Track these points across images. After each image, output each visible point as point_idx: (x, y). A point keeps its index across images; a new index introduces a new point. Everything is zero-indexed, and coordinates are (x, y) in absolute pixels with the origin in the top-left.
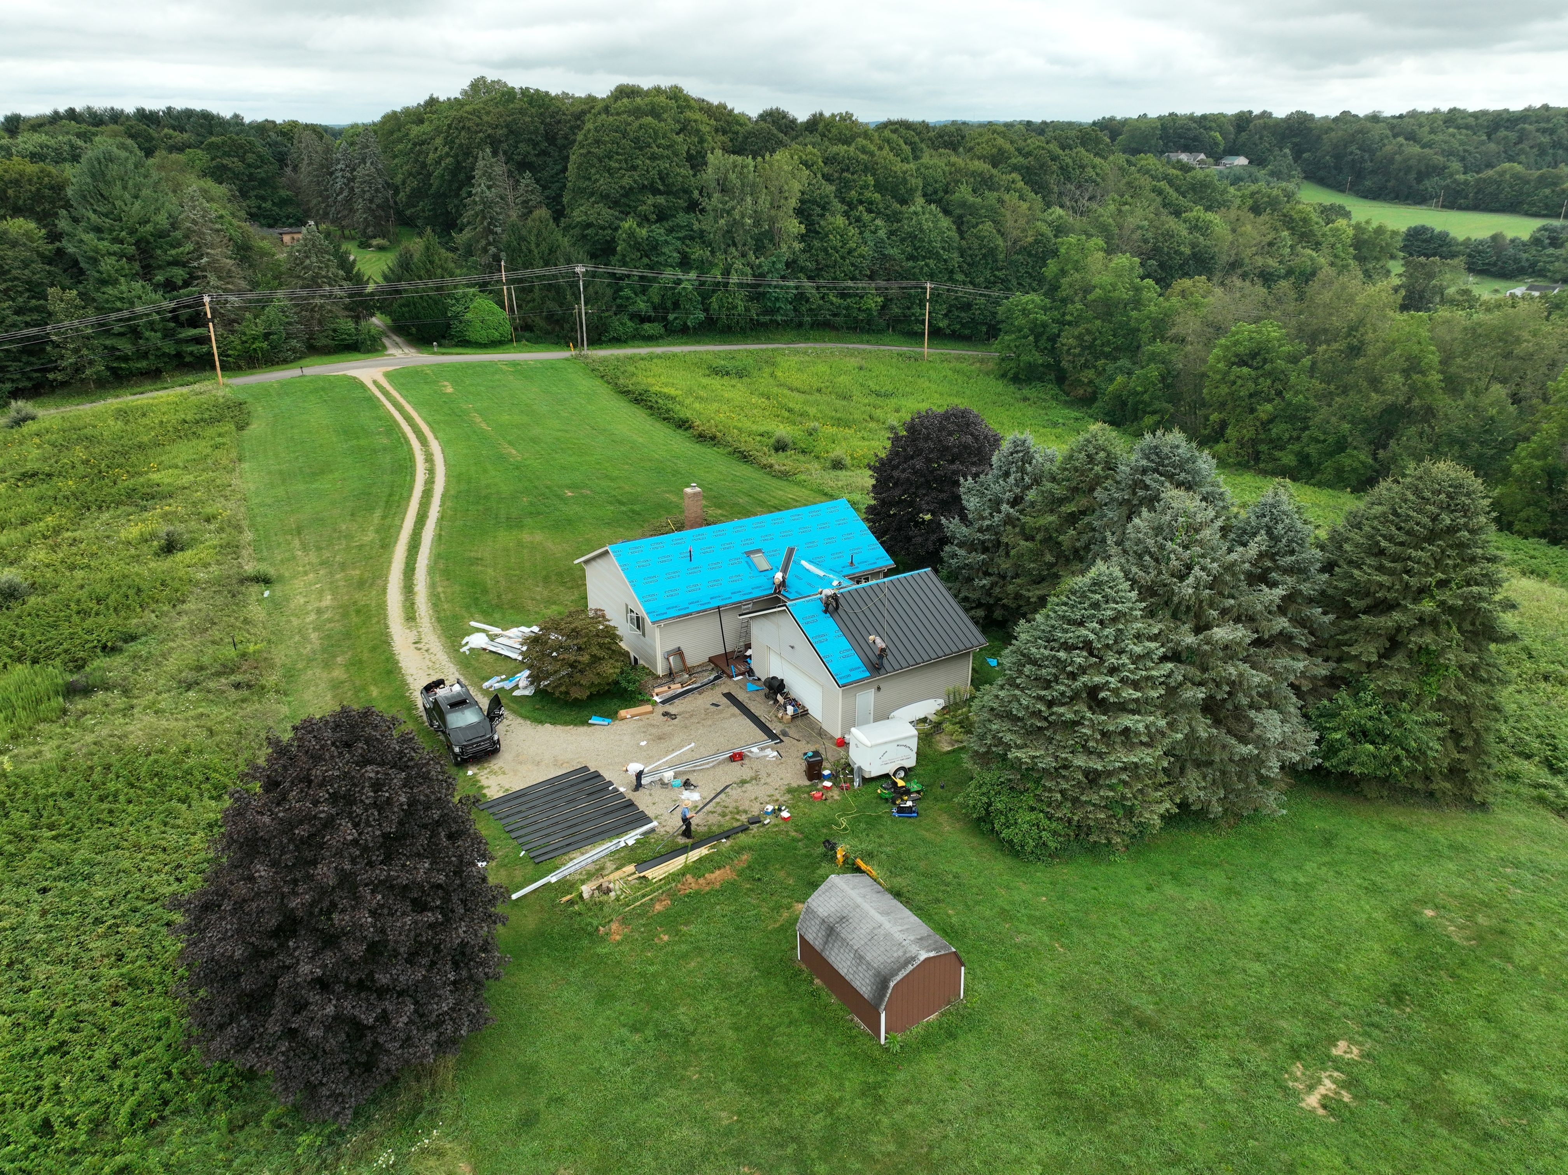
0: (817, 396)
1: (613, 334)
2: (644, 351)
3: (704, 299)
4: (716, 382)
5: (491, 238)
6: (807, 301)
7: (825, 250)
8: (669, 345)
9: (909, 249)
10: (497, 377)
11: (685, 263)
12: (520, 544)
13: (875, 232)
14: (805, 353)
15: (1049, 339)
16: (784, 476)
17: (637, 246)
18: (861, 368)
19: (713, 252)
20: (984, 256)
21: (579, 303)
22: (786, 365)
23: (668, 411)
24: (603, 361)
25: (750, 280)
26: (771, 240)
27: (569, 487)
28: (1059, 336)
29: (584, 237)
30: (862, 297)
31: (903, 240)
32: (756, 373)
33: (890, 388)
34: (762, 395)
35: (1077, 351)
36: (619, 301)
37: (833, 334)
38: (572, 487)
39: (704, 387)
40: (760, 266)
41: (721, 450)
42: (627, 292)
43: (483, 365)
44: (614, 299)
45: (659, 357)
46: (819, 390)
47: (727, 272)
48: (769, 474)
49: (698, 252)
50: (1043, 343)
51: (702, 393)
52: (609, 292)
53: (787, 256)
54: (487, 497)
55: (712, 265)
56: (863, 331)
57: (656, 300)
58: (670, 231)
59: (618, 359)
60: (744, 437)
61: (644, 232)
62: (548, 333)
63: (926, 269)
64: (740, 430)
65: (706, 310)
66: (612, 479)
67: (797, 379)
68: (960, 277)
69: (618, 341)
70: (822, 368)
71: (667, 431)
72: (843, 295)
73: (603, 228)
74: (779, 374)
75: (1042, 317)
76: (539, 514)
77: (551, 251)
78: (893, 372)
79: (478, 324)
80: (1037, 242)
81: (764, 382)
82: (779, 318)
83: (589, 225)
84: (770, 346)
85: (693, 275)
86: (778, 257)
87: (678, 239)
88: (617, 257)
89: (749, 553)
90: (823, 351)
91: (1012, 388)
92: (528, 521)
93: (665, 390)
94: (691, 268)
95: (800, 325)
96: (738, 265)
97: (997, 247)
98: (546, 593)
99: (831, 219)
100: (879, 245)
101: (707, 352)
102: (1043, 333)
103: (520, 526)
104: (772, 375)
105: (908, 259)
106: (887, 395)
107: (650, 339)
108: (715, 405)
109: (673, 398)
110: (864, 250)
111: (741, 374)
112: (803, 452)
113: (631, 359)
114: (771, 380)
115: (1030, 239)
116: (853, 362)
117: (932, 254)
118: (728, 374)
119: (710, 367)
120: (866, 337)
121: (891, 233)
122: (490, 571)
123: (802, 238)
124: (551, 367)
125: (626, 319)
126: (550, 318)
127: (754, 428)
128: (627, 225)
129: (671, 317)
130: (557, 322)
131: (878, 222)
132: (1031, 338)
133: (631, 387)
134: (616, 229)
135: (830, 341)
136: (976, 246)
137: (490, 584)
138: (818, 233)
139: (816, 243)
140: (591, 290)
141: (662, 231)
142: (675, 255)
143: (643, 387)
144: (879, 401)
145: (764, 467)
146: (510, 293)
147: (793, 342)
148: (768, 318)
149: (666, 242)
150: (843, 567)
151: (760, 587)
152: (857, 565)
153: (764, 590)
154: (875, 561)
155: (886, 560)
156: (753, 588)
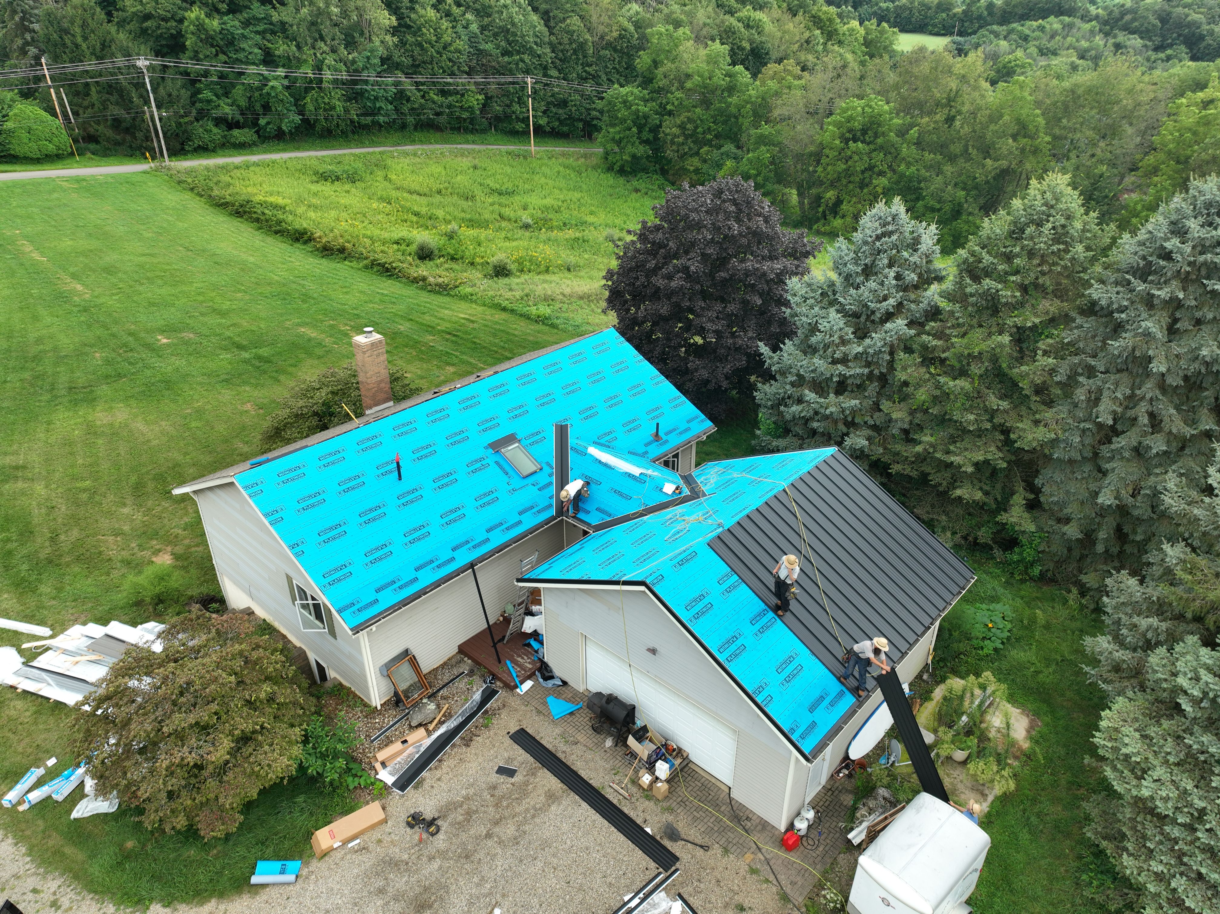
0: (438, 198)
1: (197, 143)
2: (238, 160)
3: (296, 100)
4: (326, 188)
5: (28, 36)
6: (408, 100)
7: (420, 45)
8: (265, 152)
9: (503, 44)
10: (55, 195)
11: (269, 60)
12: (91, 430)
13: (466, 27)
14: (415, 155)
15: (651, 131)
16: (442, 289)
17: (209, 40)
18: (475, 167)
19: (299, 47)
20: (575, 51)
21: (150, 107)
22: (399, 168)
23: (279, 222)
24: (189, 172)
25: (345, 76)
26: (362, 34)
27: (162, 331)
28: (660, 126)
29: (144, 32)
30: (463, 95)
31: (495, 35)
32: (368, 177)
33: (509, 186)
34: (381, 199)
35: (681, 139)
36: (199, 105)
37: (438, 135)
38: (168, 329)
39: (315, 194)
40: (354, 62)
41: (354, 264)
42: (207, 94)
43: (36, 184)
44: (193, 104)
45: (256, 164)
46: (439, 192)
47: (318, 68)
48: (423, 288)
49: (281, 48)
50: (645, 135)
51: (314, 201)
52: (185, 94)
53: (381, 51)
54: (37, 358)
55: (300, 62)
56: (467, 131)
57: (243, 103)
58: (246, 24)
59: (208, 169)
60: (378, 247)
61: (215, 24)
62: (117, 144)
63: (521, 65)
64: (371, 238)
65: (301, 113)
66: (222, 314)
67: (415, 181)
68: (554, 73)
69: (203, 150)
70: (436, 169)
71: (284, 246)
72: (444, 93)
73: (165, 20)
74: (394, 177)
75: (643, 109)
76: (120, 376)
77: (104, 46)
78: (509, 170)
79: (24, 136)
80: (621, 37)
81: (380, 186)
82: (381, 119)
83: (148, 17)
84: (377, 150)
85: (281, 72)
86: (372, 51)
87: (257, 33)
88: (188, 54)
89: (497, 446)
90: (433, 152)
91: (622, 180)
92: (104, 390)
93: (271, 199)
94: (277, 66)
95: (403, 127)
96: (330, 60)
97: (586, 41)
98: (139, 517)
99: (422, 12)
100: (472, 39)
101: (310, 158)
102: (645, 125)
103: (91, 400)
104: (386, 178)
105: (503, 55)
106: (509, 193)
107: (241, 147)
108: (333, 213)
109: (282, 208)
110: (460, 44)
111: (353, 178)
112: (453, 259)
113: (224, 168)
114: (387, 184)
115: (615, 34)
116: (465, 163)
117: (525, 49)
118: (338, 179)
119: (316, 173)
120: (470, 137)
121: (483, 28)
122: (40, 489)
123: (394, 31)
124: (128, 181)
125: (210, 125)
126: (117, 123)
127: (386, 235)
128: (193, 16)
129: (262, 122)
130: (127, 130)
131: (469, 16)
132: (634, 129)
133: (229, 199)
134: (181, 21)
135: (437, 143)
136: (566, 41)
137: (37, 515)
138: (409, 27)
139: (410, 38)
140: (162, 91)
141: (237, 23)
142: (256, 50)
143: (243, 197)
144: (503, 200)
145: (415, 280)
146: (60, 99)
147: (399, 145)
148: (369, 119)
149: (244, 36)
150: (646, 445)
151: (532, 507)
152: (664, 438)
153: (539, 512)
154: (687, 426)
155: (702, 421)
156: (520, 513)
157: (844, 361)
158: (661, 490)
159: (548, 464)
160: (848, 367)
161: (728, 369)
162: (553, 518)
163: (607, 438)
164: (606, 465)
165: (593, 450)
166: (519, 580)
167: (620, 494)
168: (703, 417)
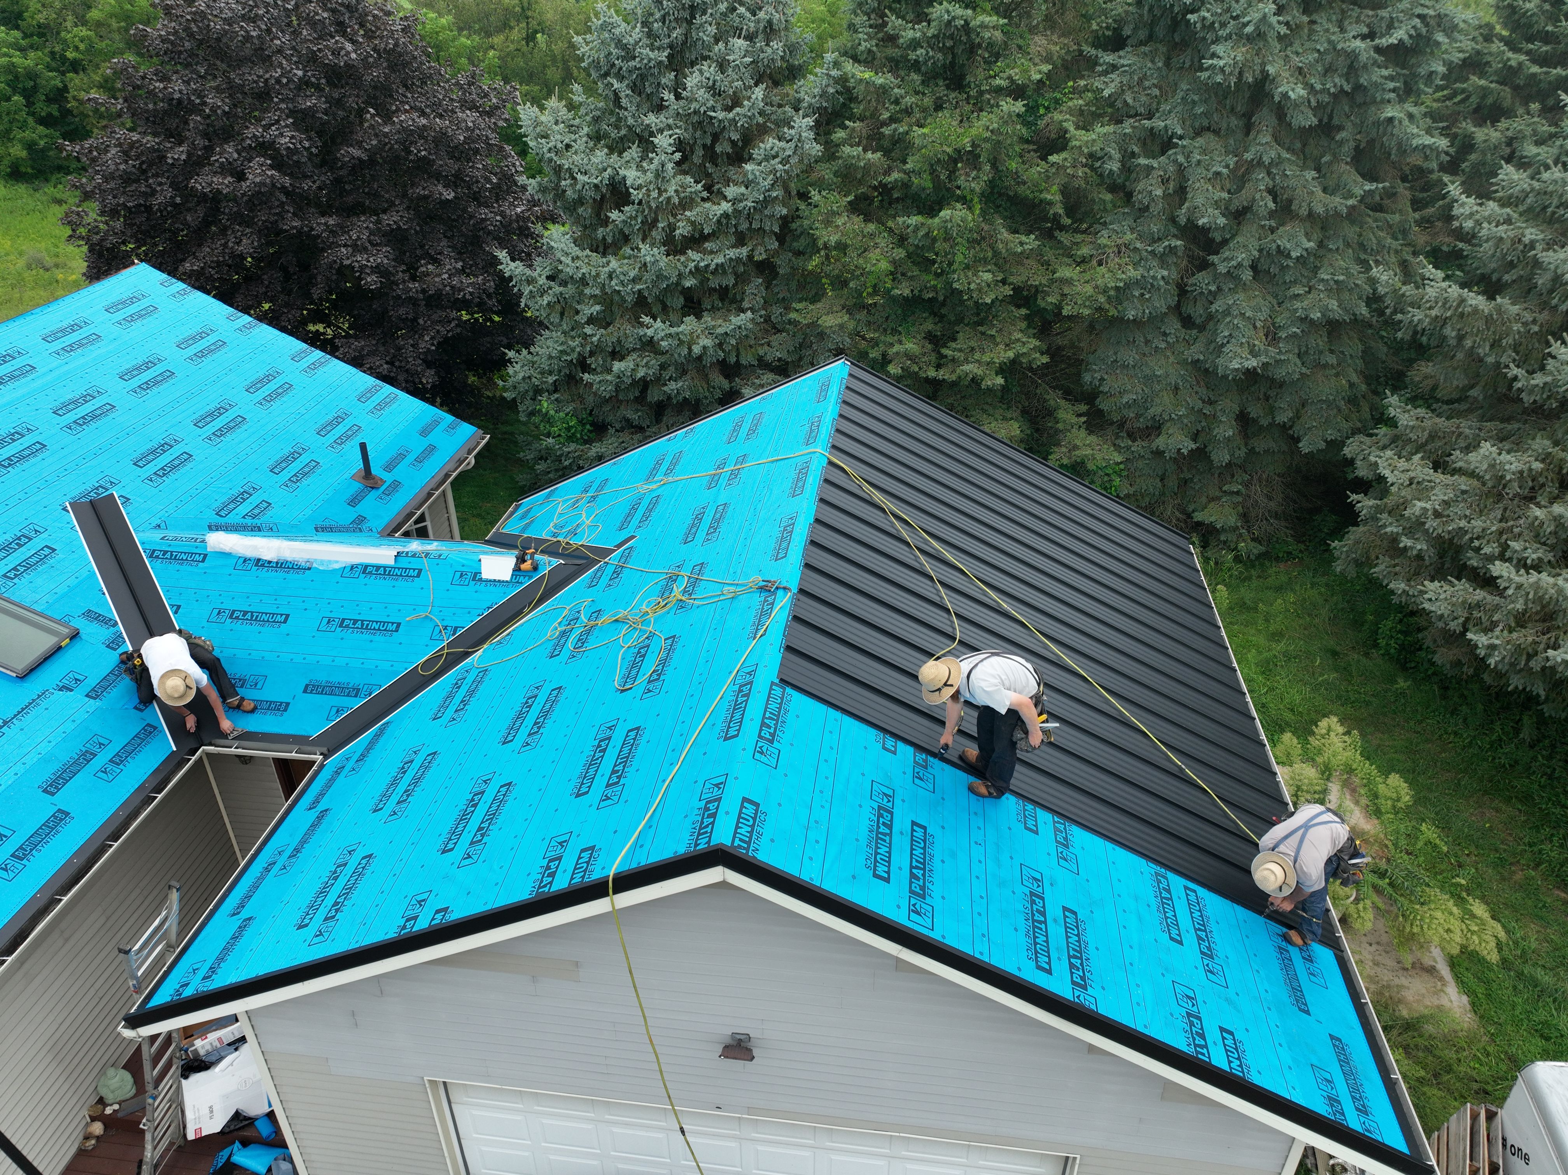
150: (353, 502)
151: (87, 756)
152: (388, 477)
153: (118, 760)
154: (425, 442)
155: (452, 427)
156: (52, 788)
157: (697, 240)
158: (476, 577)
159: (92, 616)
160: (705, 252)
161: (426, 342)
162: (173, 763)
163: (244, 509)
164: (280, 565)
165: (219, 541)
166: (134, 1022)
167: (362, 626)
168: (450, 418)
